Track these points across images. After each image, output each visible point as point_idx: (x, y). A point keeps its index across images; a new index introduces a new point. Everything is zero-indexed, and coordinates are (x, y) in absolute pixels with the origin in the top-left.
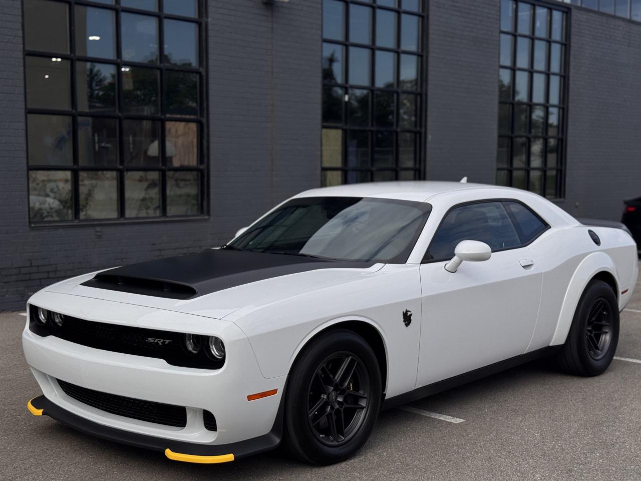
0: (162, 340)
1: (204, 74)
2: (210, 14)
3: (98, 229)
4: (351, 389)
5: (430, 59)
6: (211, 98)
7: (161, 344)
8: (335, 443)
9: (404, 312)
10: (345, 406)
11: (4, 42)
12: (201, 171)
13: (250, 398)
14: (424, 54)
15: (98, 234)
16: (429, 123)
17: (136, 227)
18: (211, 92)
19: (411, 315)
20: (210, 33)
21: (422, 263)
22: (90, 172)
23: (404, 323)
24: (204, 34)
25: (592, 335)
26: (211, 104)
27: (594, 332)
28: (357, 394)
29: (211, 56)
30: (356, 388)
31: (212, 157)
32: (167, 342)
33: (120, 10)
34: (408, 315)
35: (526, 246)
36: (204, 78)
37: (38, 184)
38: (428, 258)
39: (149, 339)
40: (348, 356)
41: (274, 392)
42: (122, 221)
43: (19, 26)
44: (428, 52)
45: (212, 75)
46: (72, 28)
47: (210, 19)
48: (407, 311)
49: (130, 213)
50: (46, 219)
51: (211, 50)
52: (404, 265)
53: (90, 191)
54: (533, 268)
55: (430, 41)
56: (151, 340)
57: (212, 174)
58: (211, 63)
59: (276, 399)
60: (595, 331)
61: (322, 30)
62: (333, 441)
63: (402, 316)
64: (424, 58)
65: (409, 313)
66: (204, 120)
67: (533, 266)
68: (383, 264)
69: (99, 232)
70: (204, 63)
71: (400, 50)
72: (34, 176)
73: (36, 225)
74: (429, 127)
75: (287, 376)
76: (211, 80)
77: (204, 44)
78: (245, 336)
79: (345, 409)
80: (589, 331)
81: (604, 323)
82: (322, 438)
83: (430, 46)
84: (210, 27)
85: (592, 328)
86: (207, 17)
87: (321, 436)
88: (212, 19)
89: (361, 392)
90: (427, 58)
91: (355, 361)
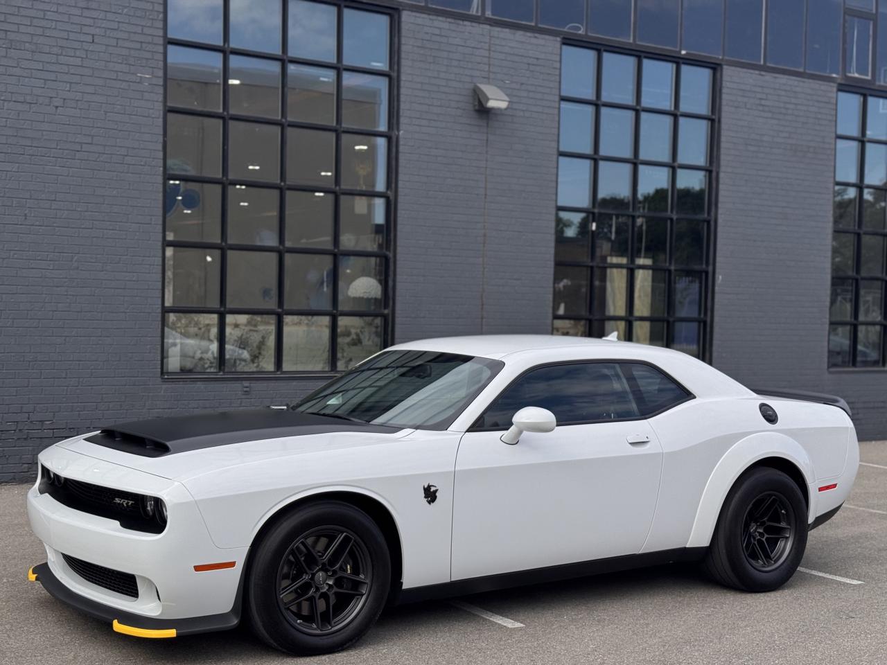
0: (126, 501)
1: (392, 198)
2: (402, 127)
3: (246, 384)
4: (349, 572)
5: (722, 175)
6: (399, 227)
7: (125, 505)
8: (318, 632)
9: (426, 487)
10: (335, 589)
11: (141, 165)
12: (385, 317)
13: (198, 568)
14: (714, 169)
15: (245, 389)
16: (720, 259)
17: (295, 383)
18: (400, 220)
19: (437, 490)
20: (401, 148)
21: (469, 430)
22: (265, 316)
23: (426, 500)
24: (394, 150)
25: (764, 539)
26: (399, 234)
27: (766, 536)
28: (358, 579)
29: (401, 177)
30: (356, 571)
31: (399, 299)
32: (131, 502)
33: (287, 124)
34: (432, 490)
35: (646, 419)
36: (393, 202)
37: (200, 329)
38: (478, 426)
39: (117, 499)
40: (342, 532)
41: (232, 564)
42: (278, 375)
43: (160, 147)
44: (719, 166)
45: (400, 199)
46: (226, 147)
47: (401, 132)
48: (429, 487)
49: (286, 367)
50: (208, 371)
51: (401, 170)
52: (445, 432)
53: (263, 338)
54: (648, 446)
55: (723, 151)
56: (117, 500)
57: (398, 320)
58: (400, 184)
59: (236, 574)
60: (768, 534)
61: (558, 142)
62: (315, 629)
63: (423, 491)
64: (714, 174)
65: (433, 489)
66: (391, 255)
67: (649, 443)
68: (413, 430)
69: (247, 387)
70: (393, 185)
71: (676, 164)
72: (196, 319)
73: (170, 377)
74: (718, 265)
75: (248, 548)
76: (400, 206)
77: (394, 163)
78: (192, 499)
79: (336, 593)
80: (760, 533)
81: (783, 525)
82: (299, 624)
83: (723, 157)
84: (401, 142)
85: (764, 531)
86: (398, 130)
87: (298, 621)
88: (404, 133)
89: (362, 576)
90: (718, 174)
91: (351, 539)
